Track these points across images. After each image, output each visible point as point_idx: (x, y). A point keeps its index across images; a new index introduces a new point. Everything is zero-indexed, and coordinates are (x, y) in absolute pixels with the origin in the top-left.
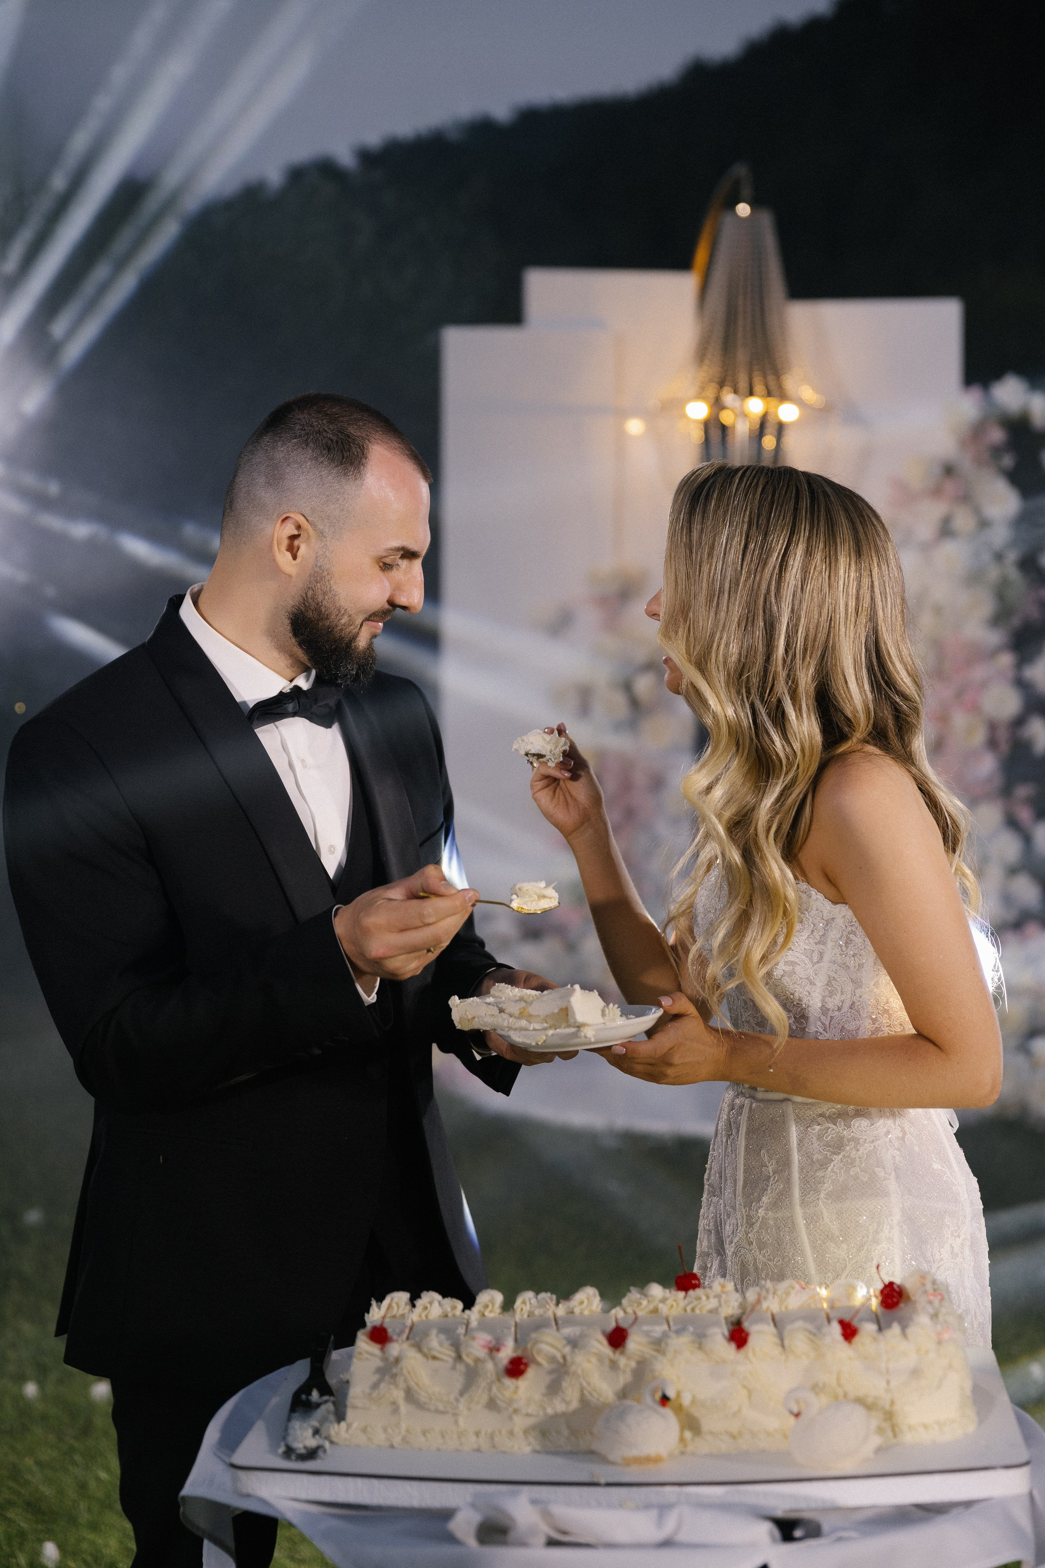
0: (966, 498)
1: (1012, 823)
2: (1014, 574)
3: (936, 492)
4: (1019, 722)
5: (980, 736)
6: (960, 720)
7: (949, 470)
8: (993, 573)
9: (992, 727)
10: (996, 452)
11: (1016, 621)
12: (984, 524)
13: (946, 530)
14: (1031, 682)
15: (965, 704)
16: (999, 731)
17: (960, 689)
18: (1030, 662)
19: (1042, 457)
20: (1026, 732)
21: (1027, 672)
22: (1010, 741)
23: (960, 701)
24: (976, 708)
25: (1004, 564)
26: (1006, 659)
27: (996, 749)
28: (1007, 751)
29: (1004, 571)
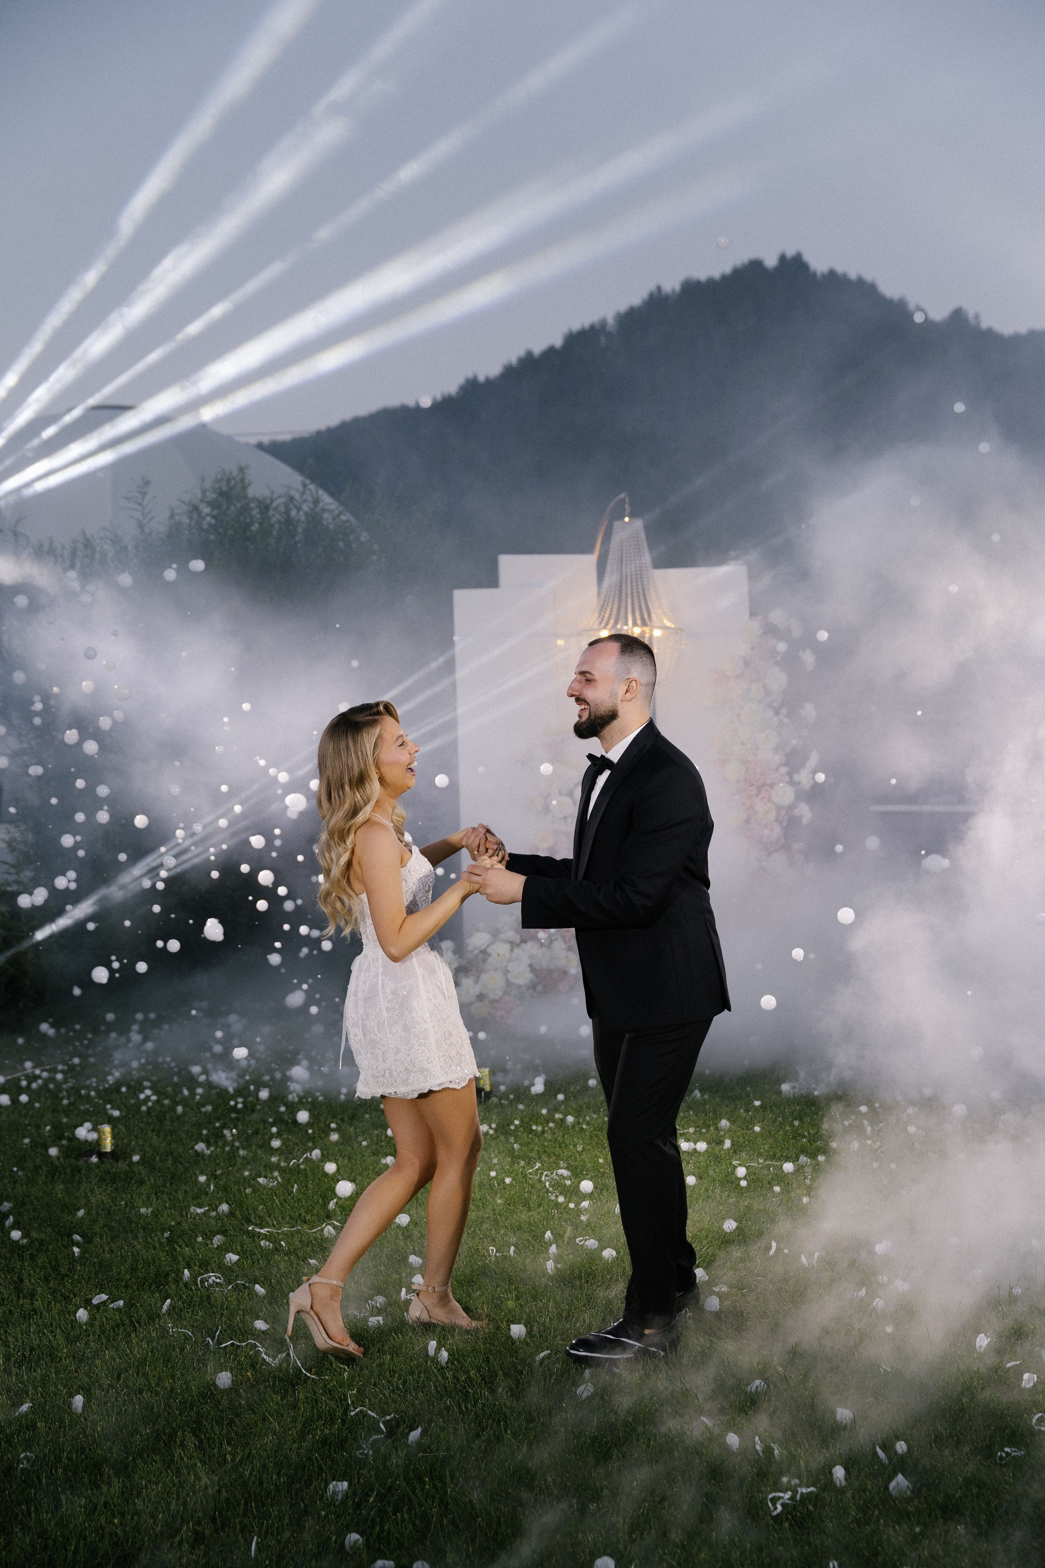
0: (757, 678)
2: (785, 721)
3: (741, 676)
4: (793, 806)
6: (760, 806)
8: (774, 721)
9: (779, 811)
11: (787, 749)
12: (768, 692)
14: (799, 783)
15: (763, 798)
16: (783, 813)
17: (759, 789)
18: (798, 771)
19: (801, 653)
20: (796, 812)
21: (796, 777)
22: (786, 817)
23: (760, 796)
24: (770, 800)
25: (780, 716)
26: (784, 770)
27: (781, 823)
28: (785, 824)
29: (781, 720)
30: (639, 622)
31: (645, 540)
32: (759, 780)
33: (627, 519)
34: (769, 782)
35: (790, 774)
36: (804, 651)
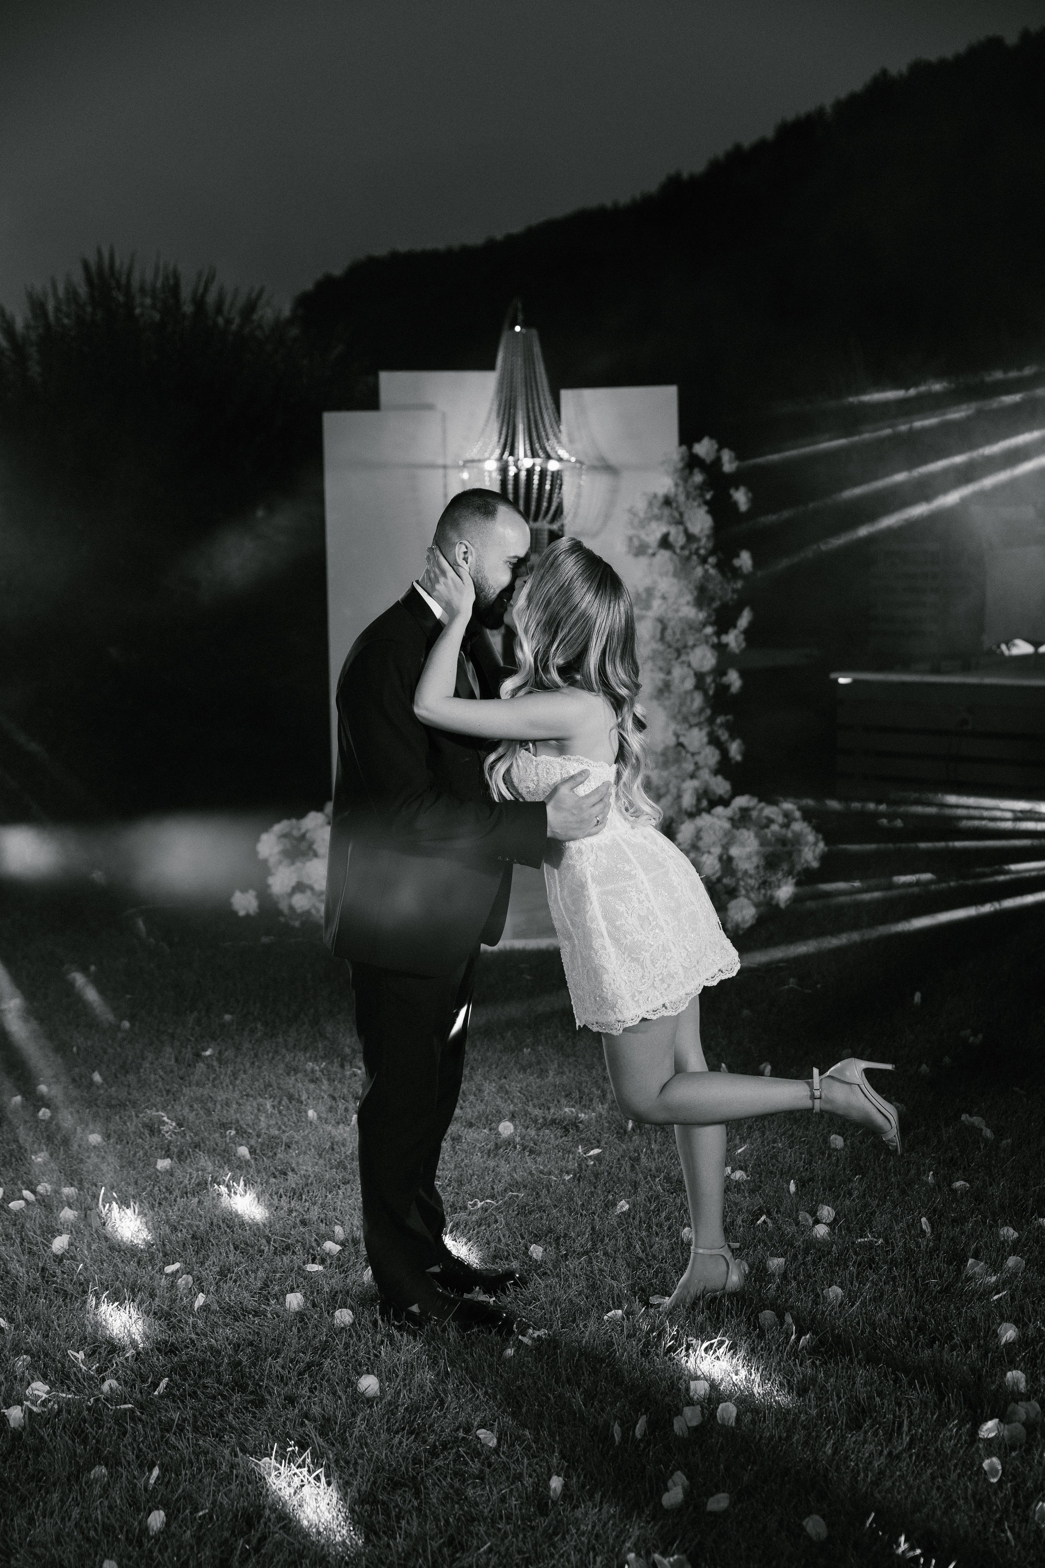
0: (680, 522)
1: (714, 741)
2: (712, 571)
3: (658, 518)
4: (720, 671)
5: (690, 684)
6: (678, 671)
7: (667, 502)
8: (699, 571)
9: (700, 677)
10: (702, 488)
11: (716, 604)
12: (690, 538)
13: (665, 543)
14: (727, 645)
15: (683, 662)
16: (709, 680)
17: (679, 652)
18: (726, 632)
19: (732, 491)
20: (725, 680)
21: (725, 639)
22: (713, 685)
23: (680, 660)
24: (689, 665)
25: (707, 567)
26: (709, 630)
27: (705, 693)
28: (711, 692)
29: (706, 571)
30: (529, 453)
31: (540, 354)
32: (678, 641)
33: (518, 329)
34: (690, 643)
35: (718, 634)
36: (737, 489)
